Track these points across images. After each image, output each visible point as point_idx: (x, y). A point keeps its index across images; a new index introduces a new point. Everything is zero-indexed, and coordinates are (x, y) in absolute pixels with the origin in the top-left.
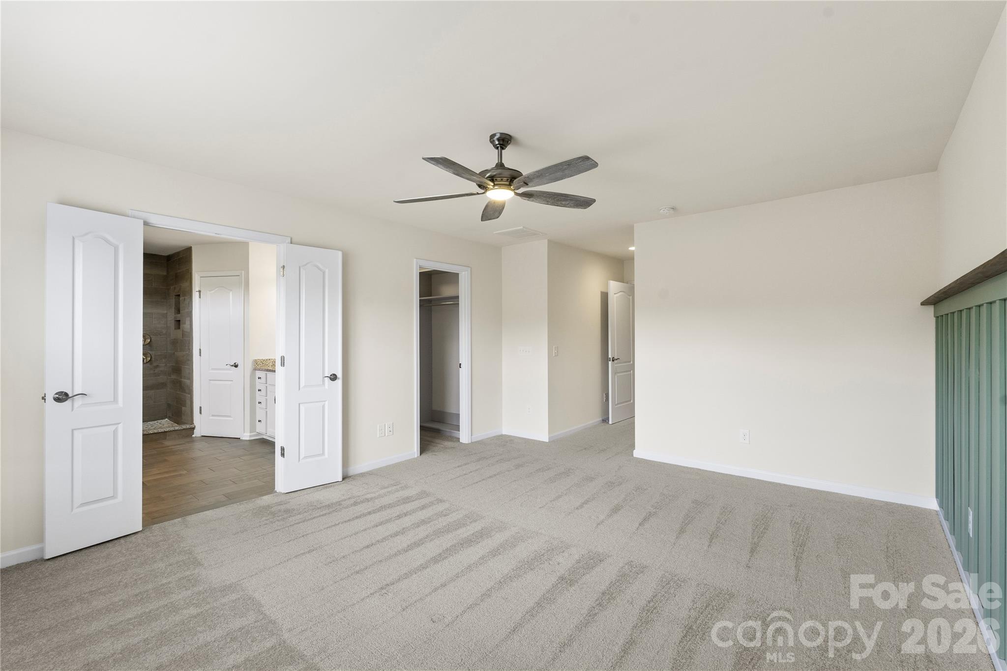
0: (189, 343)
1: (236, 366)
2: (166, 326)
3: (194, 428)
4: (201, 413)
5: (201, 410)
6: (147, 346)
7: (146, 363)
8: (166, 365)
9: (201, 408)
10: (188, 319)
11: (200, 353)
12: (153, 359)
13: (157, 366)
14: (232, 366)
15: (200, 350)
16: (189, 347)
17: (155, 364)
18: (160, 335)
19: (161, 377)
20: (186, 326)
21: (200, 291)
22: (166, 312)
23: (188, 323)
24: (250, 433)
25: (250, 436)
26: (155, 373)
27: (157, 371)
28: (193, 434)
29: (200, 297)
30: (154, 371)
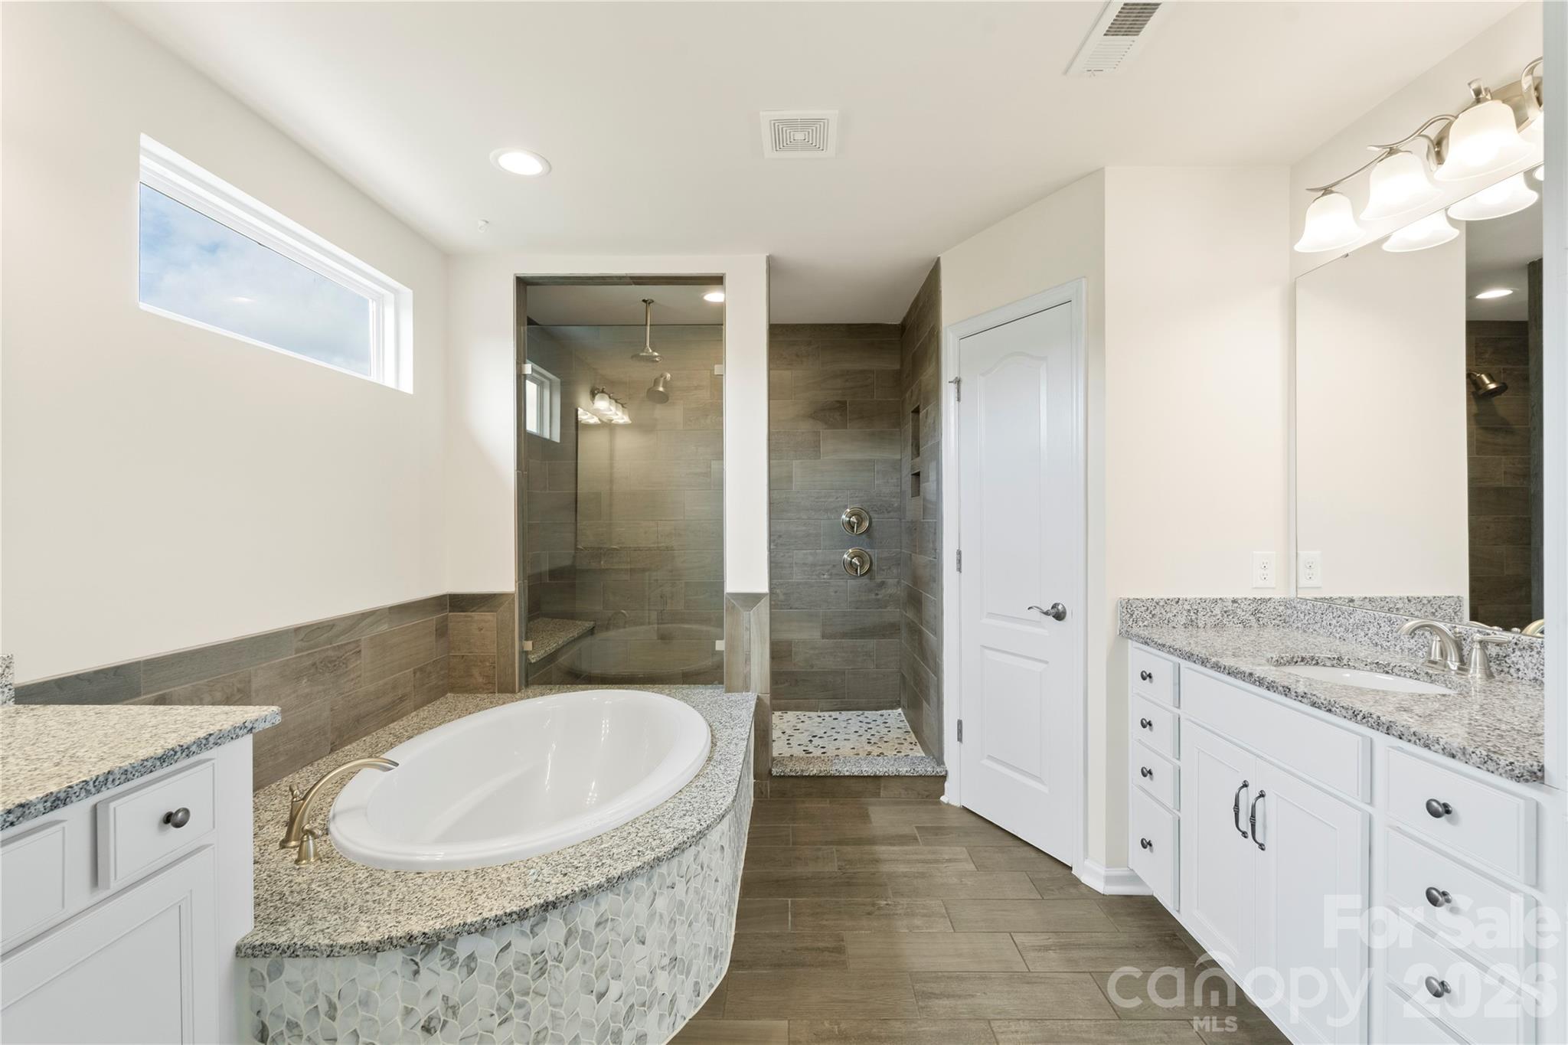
0: (935, 533)
1: (1059, 616)
2: (899, 491)
3: (944, 778)
4: (960, 739)
5: (960, 731)
6: (864, 536)
7: (861, 575)
8: (898, 582)
9: (960, 723)
10: (933, 465)
11: (959, 561)
12: (875, 568)
13: (882, 584)
14: (1046, 613)
15: (959, 553)
16: (934, 542)
17: (879, 579)
18: (889, 512)
19: (889, 609)
20: (928, 487)
21: (958, 382)
22: (898, 457)
23: (933, 476)
24: (1108, 866)
25: (1109, 880)
26: (878, 600)
27: (882, 594)
28: (943, 793)
29: (959, 400)
30: (877, 594)
